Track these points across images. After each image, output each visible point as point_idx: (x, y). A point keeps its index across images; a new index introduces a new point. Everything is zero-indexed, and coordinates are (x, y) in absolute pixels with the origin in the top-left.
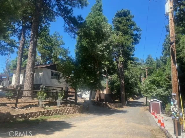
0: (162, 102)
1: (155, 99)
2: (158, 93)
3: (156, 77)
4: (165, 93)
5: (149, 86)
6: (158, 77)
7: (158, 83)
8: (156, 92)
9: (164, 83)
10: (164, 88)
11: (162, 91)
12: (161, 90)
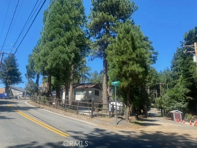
0: (182, 113)
1: (177, 111)
2: (178, 106)
3: (175, 93)
4: (184, 106)
5: (170, 101)
6: (176, 93)
7: (177, 98)
8: (177, 105)
9: (182, 98)
10: (182, 102)
11: (181, 105)
12: (181, 103)
